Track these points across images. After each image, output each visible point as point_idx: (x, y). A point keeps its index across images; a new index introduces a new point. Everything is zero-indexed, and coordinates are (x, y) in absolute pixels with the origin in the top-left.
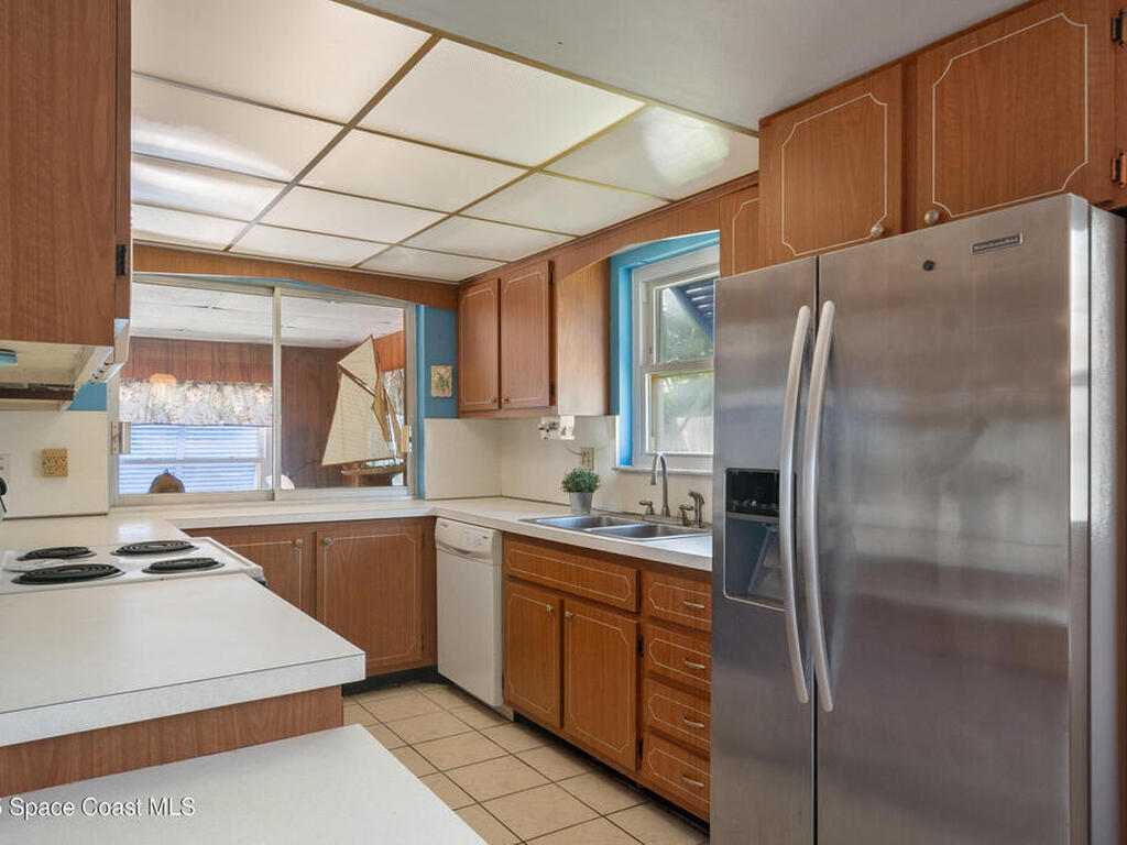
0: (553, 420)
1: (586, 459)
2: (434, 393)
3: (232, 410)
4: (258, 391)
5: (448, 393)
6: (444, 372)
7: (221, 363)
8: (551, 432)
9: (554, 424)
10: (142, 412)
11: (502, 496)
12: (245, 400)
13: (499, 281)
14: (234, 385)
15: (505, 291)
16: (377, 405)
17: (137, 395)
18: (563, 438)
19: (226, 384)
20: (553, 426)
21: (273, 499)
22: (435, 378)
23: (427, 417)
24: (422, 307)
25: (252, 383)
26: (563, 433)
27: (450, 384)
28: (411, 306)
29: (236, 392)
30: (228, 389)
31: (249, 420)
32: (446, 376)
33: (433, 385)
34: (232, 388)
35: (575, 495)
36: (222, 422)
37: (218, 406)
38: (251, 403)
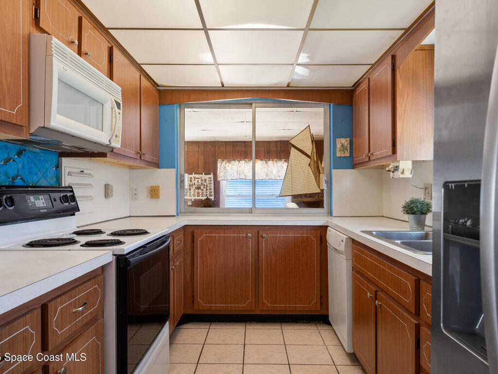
0: (396, 164)
1: (427, 192)
2: (338, 154)
3: (272, 172)
4: (283, 163)
5: (347, 154)
6: (345, 141)
7: (267, 150)
8: (396, 173)
9: (396, 167)
10: (235, 174)
11: (383, 216)
12: (278, 168)
13: (369, 79)
14: (273, 161)
15: (372, 84)
16: (312, 164)
17: (233, 167)
18: (402, 176)
19: (269, 160)
20: (396, 168)
21: (252, 213)
22: (339, 146)
23: (333, 169)
24: (332, 105)
25: (280, 159)
26: (403, 173)
27: (349, 149)
28: (327, 105)
29: (273, 163)
30: (270, 162)
31: (279, 176)
32: (346, 144)
33: (338, 150)
34: (272, 161)
35: (411, 216)
36: (267, 178)
37: (266, 170)
38: (280, 168)
